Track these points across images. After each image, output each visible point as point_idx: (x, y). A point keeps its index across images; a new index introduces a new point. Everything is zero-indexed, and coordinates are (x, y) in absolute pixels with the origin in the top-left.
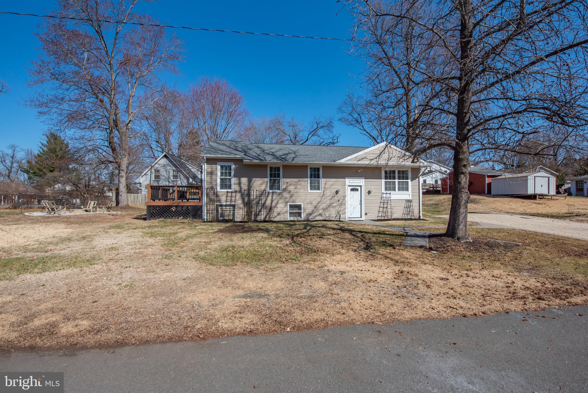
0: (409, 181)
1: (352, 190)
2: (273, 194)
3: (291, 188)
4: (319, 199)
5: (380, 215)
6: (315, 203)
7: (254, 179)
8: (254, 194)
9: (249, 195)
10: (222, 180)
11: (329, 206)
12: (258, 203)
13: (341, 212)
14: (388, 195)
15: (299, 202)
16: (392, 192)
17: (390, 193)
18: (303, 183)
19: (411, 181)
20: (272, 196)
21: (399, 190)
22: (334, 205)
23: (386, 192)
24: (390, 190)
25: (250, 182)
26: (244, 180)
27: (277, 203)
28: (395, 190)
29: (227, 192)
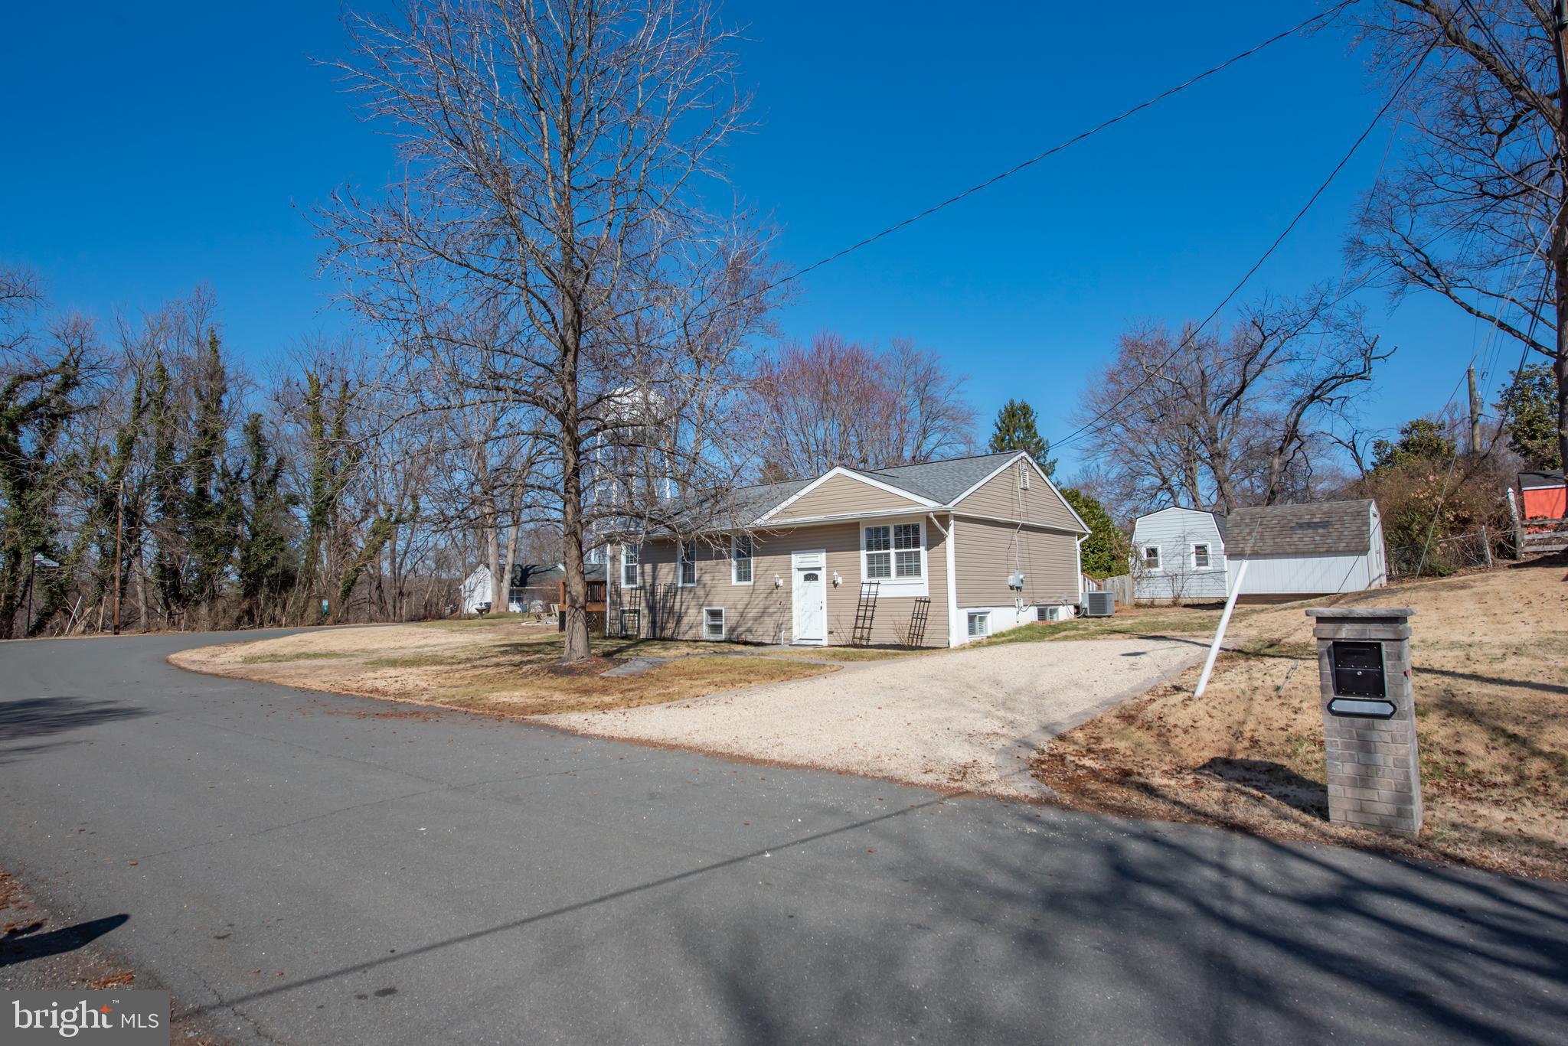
0: (922, 549)
1: (808, 578)
2: (682, 592)
3: (707, 578)
4: (746, 599)
5: (858, 635)
6: (740, 607)
7: (660, 565)
8: (660, 590)
9: (653, 593)
10: (627, 568)
11: (764, 612)
12: (664, 607)
13: (783, 626)
14: (873, 588)
15: (717, 606)
16: (883, 580)
17: (878, 584)
18: (723, 568)
19: (928, 549)
20: (682, 595)
21: (900, 573)
22: (771, 610)
23: (869, 581)
24: (880, 575)
25: (654, 569)
26: (648, 567)
27: (688, 608)
28: (888, 574)
29: (632, 589)
